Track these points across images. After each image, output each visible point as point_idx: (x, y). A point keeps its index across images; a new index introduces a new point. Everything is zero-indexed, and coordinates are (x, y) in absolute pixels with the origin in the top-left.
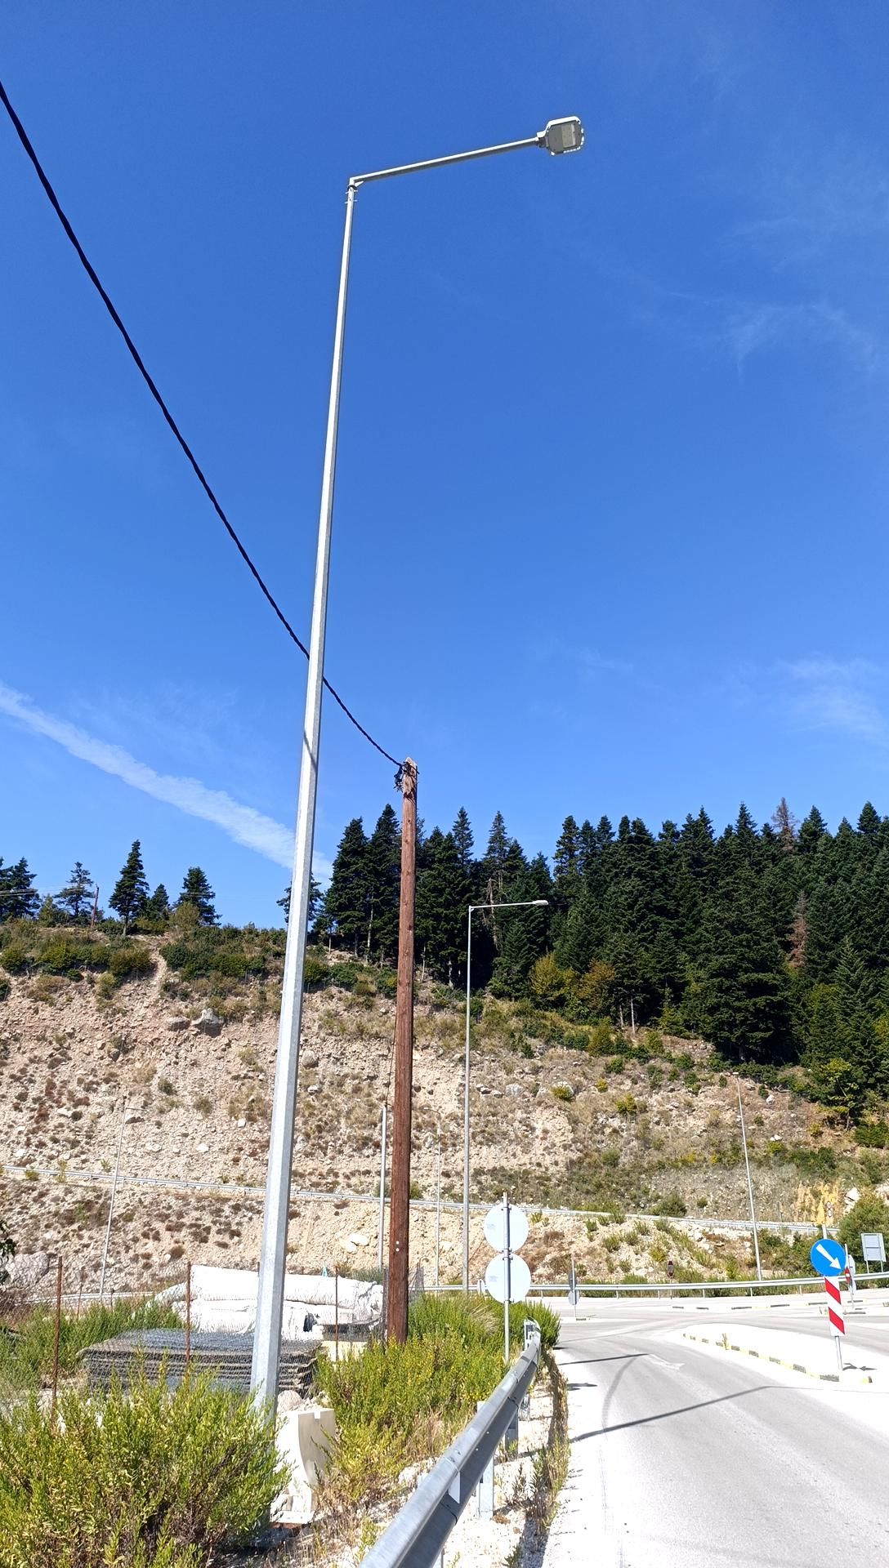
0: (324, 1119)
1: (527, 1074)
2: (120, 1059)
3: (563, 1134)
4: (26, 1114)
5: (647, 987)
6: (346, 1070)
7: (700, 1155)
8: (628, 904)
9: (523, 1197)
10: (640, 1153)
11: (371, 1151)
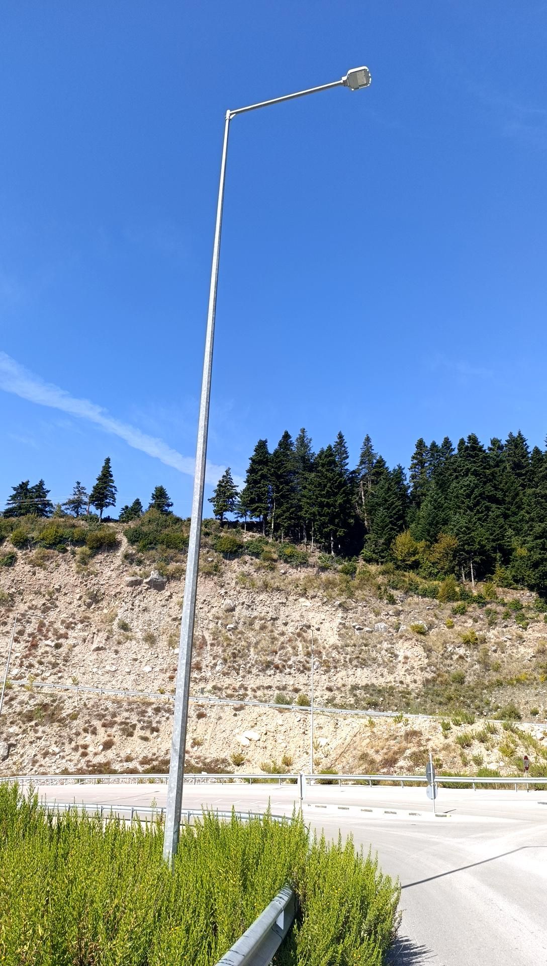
0: (238, 648)
1: (391, 616)
2: (93, 607)
3: (420, 659)
4: (23, 644)
5: (482, 551)
6: (255, 614)
7: (531, 675)
8: (467, 493)
9: (389, 706)
10: (482, 674)
11: (272, 672)
